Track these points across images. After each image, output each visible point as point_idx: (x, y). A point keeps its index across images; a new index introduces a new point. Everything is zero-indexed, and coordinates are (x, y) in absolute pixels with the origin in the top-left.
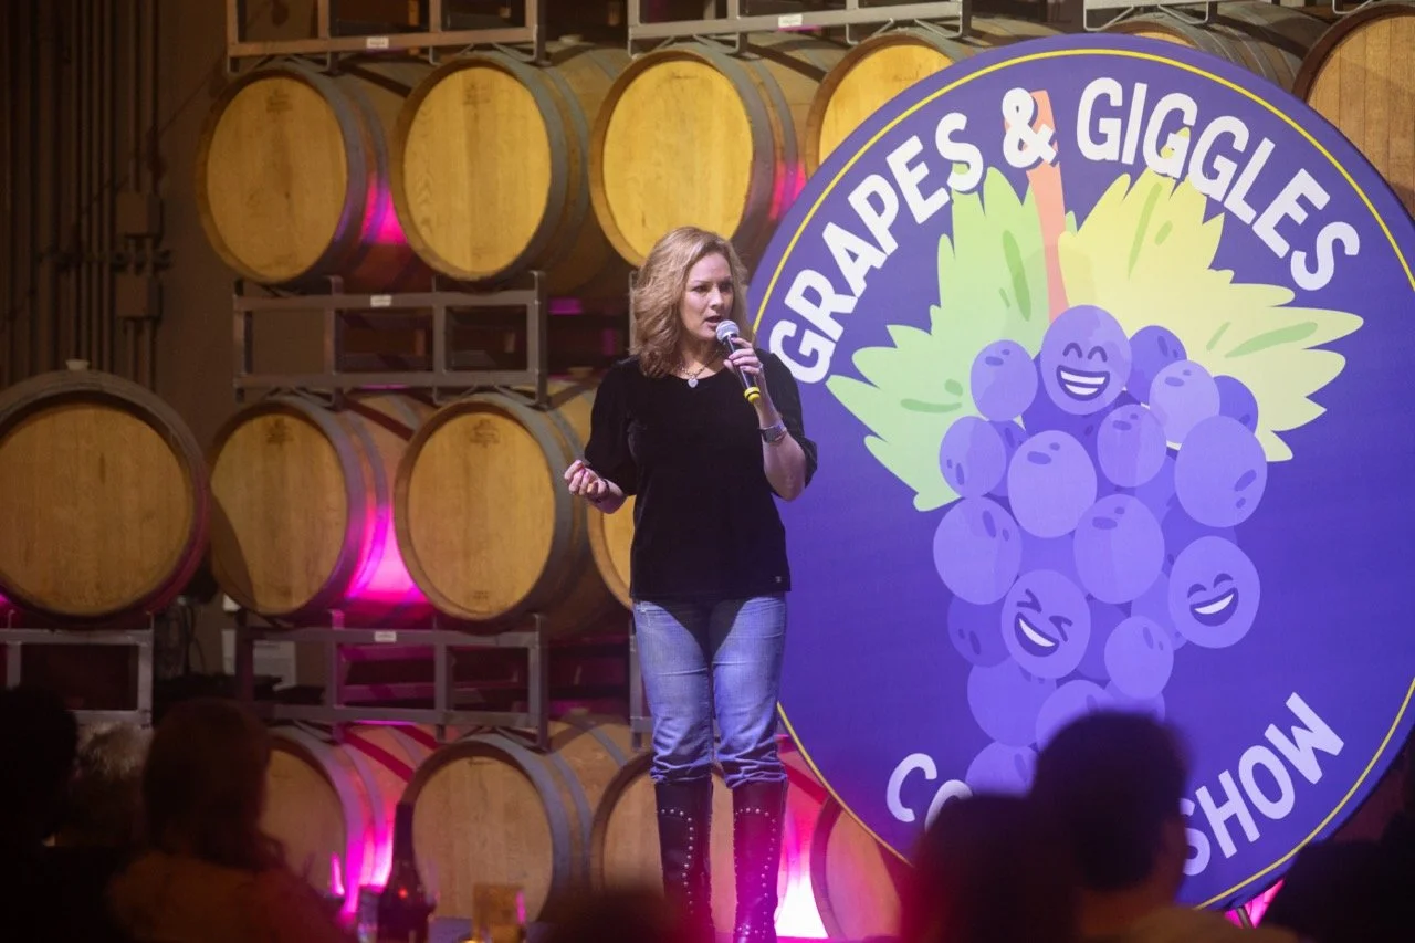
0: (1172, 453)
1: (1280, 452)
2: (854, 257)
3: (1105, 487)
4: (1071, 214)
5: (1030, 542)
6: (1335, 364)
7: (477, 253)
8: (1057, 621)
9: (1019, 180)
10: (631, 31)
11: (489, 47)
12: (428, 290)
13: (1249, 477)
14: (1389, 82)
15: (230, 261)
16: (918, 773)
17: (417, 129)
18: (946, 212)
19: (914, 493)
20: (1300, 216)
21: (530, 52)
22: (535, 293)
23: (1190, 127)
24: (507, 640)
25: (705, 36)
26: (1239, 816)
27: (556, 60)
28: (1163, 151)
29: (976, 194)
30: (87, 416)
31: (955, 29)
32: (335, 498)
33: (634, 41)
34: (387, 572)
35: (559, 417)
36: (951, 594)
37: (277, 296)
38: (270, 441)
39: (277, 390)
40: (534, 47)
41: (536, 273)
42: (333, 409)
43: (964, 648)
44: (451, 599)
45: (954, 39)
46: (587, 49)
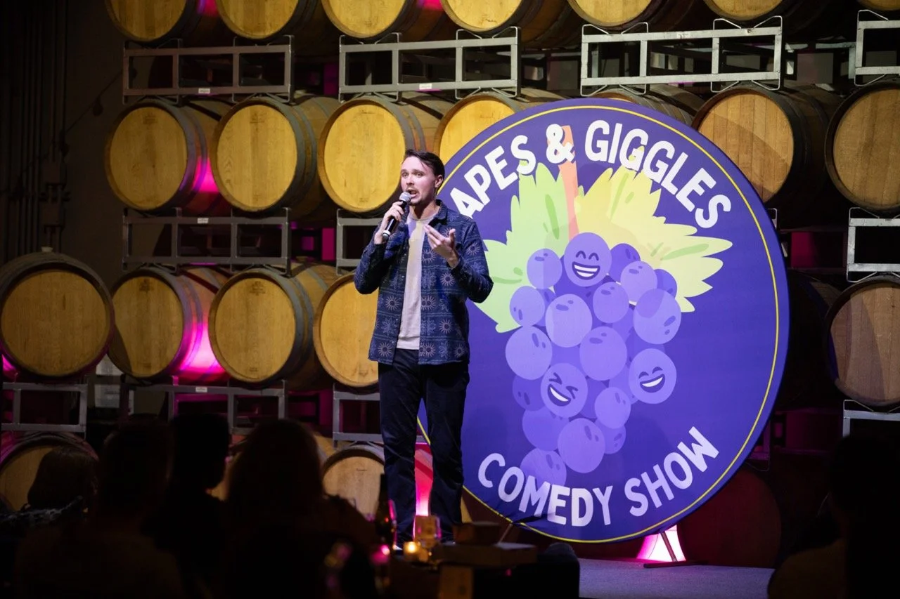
0: (632, 307)
1: (688, 308)
2: (467, 205)
3: (597, 323)
4: (581, 187)
5: (556, 349)
6: (717, 265)
7: (256, 198)
8: (570, 389)
9: (554, 170)
10: (340, 89)
11: (264, 95)
12: (229, 216)
13: (672, 319)
14: (739, 126)
15: (122, 199)
16: (495, 463)
17: (224, 135)
18: (516, 184)
19: (496, 324)
20: (700, 191)
21: (286, 98)
22: (287, 218)
23: (644, 146)
24: (268, 392)
25: (380, 93)
26: (664, 488)
27: (299, 102)
28: (630, 157)
29: (532, 176)
30: (57, 276)
31: (513, 93)
32: (176, 319)
33: (341, 94)
34: (202, 356)
35: (296, 281)
36: (514, 375)
37: (146, 217)
38: (141, 290)
39: (145, 264)
40: (289, 95)
41: (287, 209)
42: (175, 275)
43: (521, 401)
44: (237, 371)
45: (512, 98)
46: (312, 97)
